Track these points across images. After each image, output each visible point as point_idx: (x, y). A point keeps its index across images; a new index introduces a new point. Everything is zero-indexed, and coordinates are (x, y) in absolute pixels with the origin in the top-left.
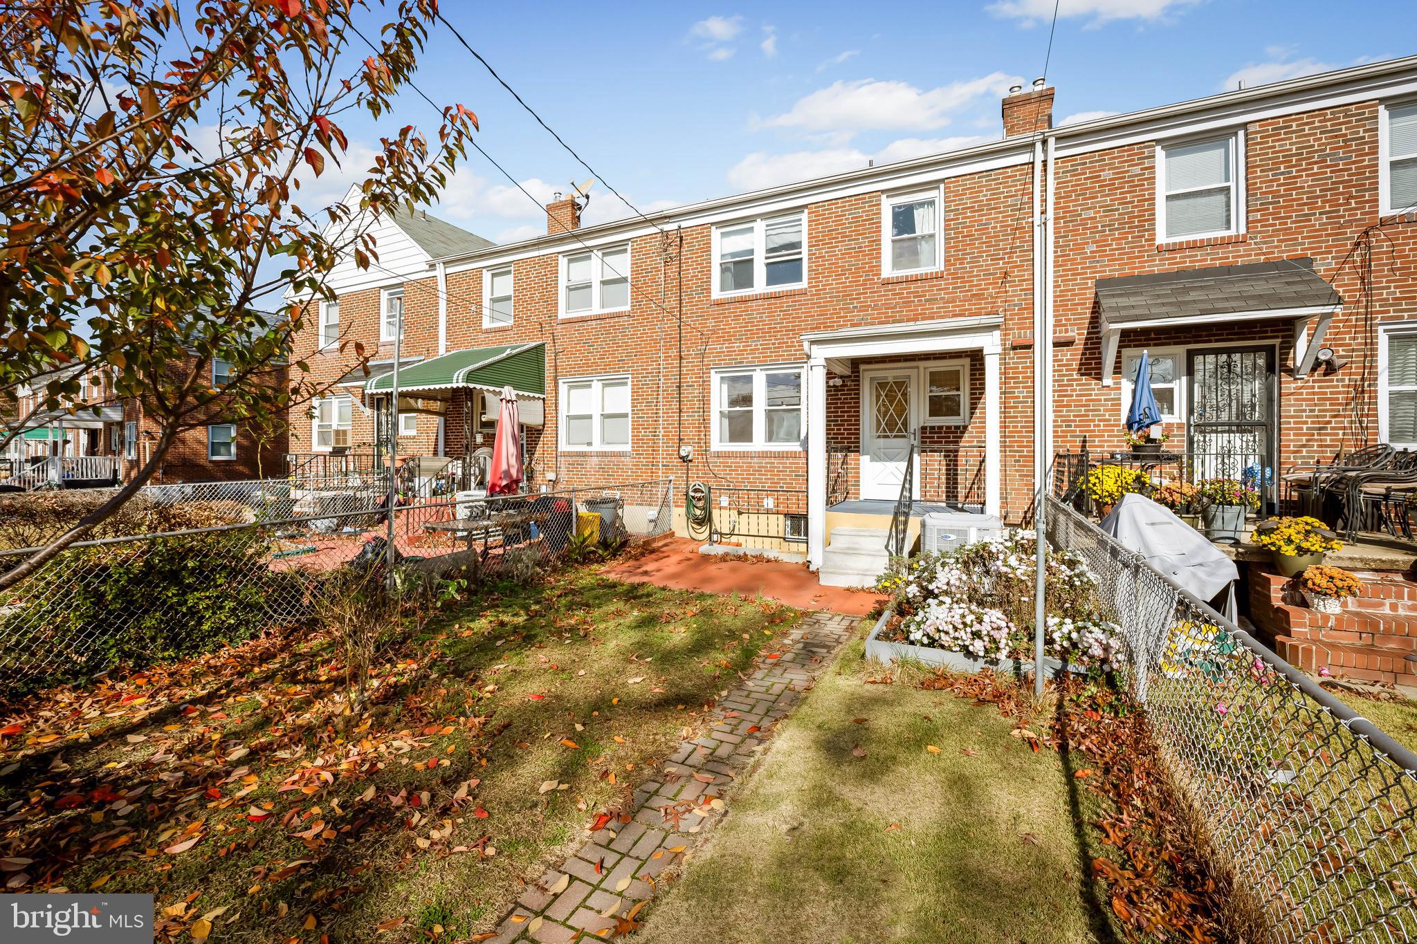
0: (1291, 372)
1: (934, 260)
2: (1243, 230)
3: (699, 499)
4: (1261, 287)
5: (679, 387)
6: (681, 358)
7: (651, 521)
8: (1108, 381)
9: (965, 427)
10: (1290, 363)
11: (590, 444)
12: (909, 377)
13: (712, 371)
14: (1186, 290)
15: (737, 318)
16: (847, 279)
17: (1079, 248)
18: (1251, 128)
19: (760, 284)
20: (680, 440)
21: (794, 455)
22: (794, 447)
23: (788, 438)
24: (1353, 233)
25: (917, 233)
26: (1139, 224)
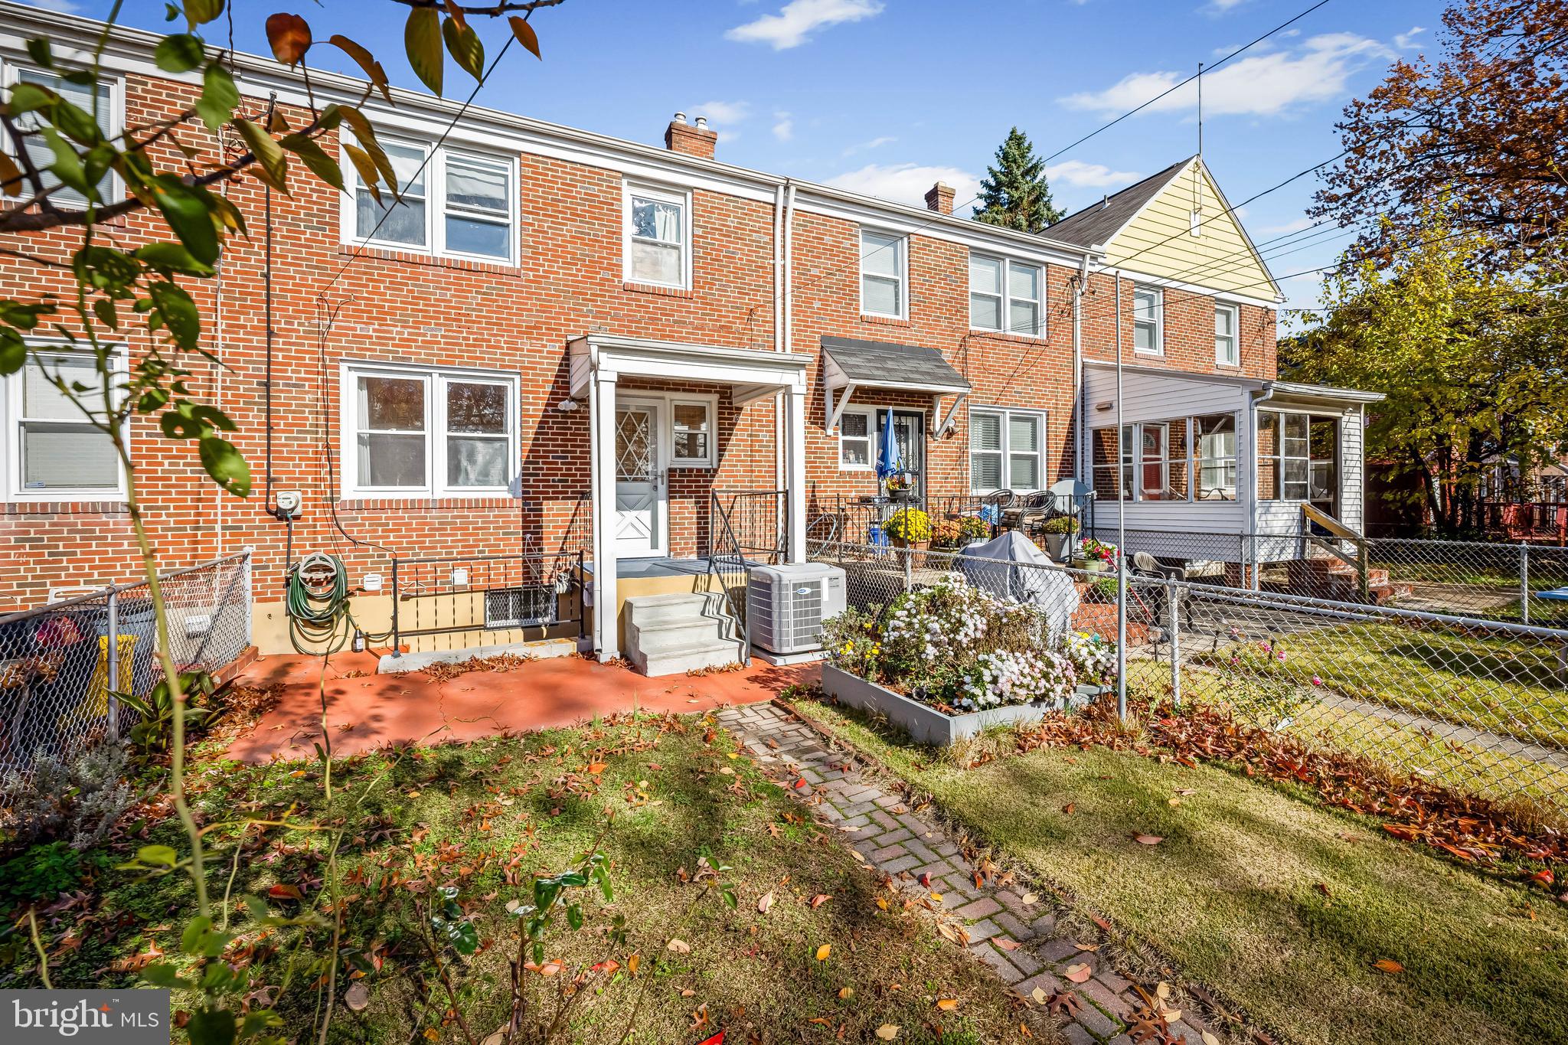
0: (931, 434)
2: (907, 319)
3: (318, 583)
4: (924, 366)
5: (267, 385)
6: (270, 333)
8: (830, 432)
10: (931, 428)
12: (654, 409)
13: (344, 367)
14: (884, 359)
15: (395, 286)
16: (578, 272)
17: (809, 301)
18: (913, 238)
19: (436, 244)
20: (269, 480)
21: (502, 504)
22: (501, 493)
23: (484, 478)
24: (958, 336)
25: (659, 239)
26: (849, 292)
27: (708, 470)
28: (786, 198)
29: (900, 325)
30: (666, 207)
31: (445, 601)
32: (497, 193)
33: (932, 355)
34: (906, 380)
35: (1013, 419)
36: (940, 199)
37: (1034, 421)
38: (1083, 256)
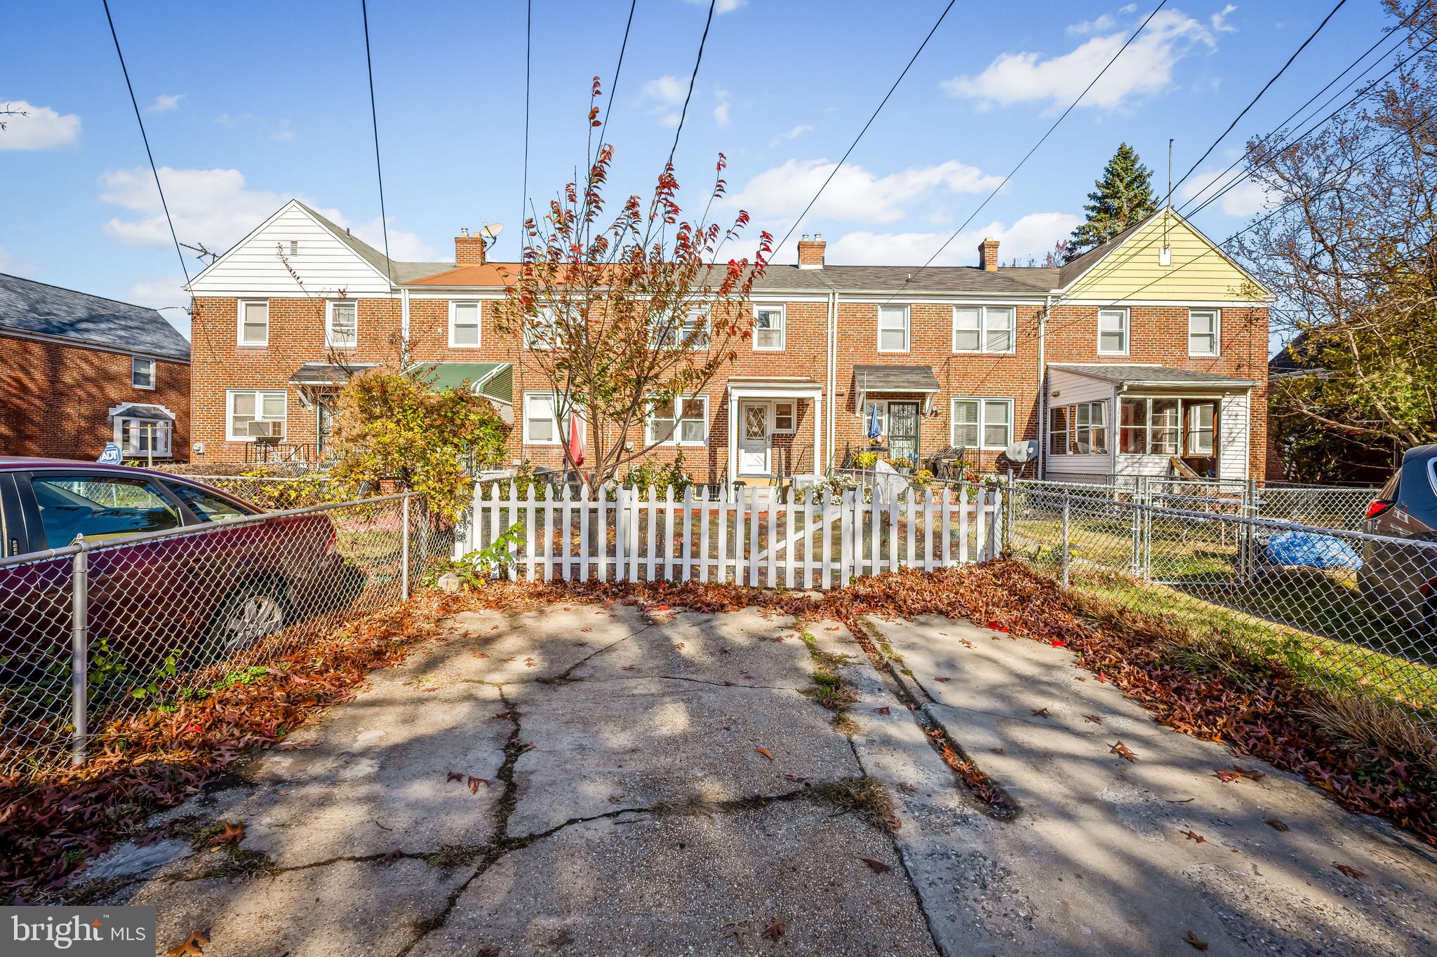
0: (924, 414)
1: (778, 345)
2: (909, 351)
4: (914, 378)
8: (858, 415)
9: (795, 435)
10: (924, 411)
12: (766, 409)
14: (888, 375)
16: (733, 348)
17: (847, 349)
18: (913, 306)
19: (680, 344)
21: (701, 449)
22: (701, 444)
23: (695, 438)
24: (944, 358)
25: (771, 328)
26: (871, 341)
27: (791, 435)
28: (834, 298)
29: (903, 355)
30: (774, 312)
33: (926, 370)
34: (896, 387)
35: (987, 403)
36: (986, 250)
37: (1006, 404)
38: (1046, 297)
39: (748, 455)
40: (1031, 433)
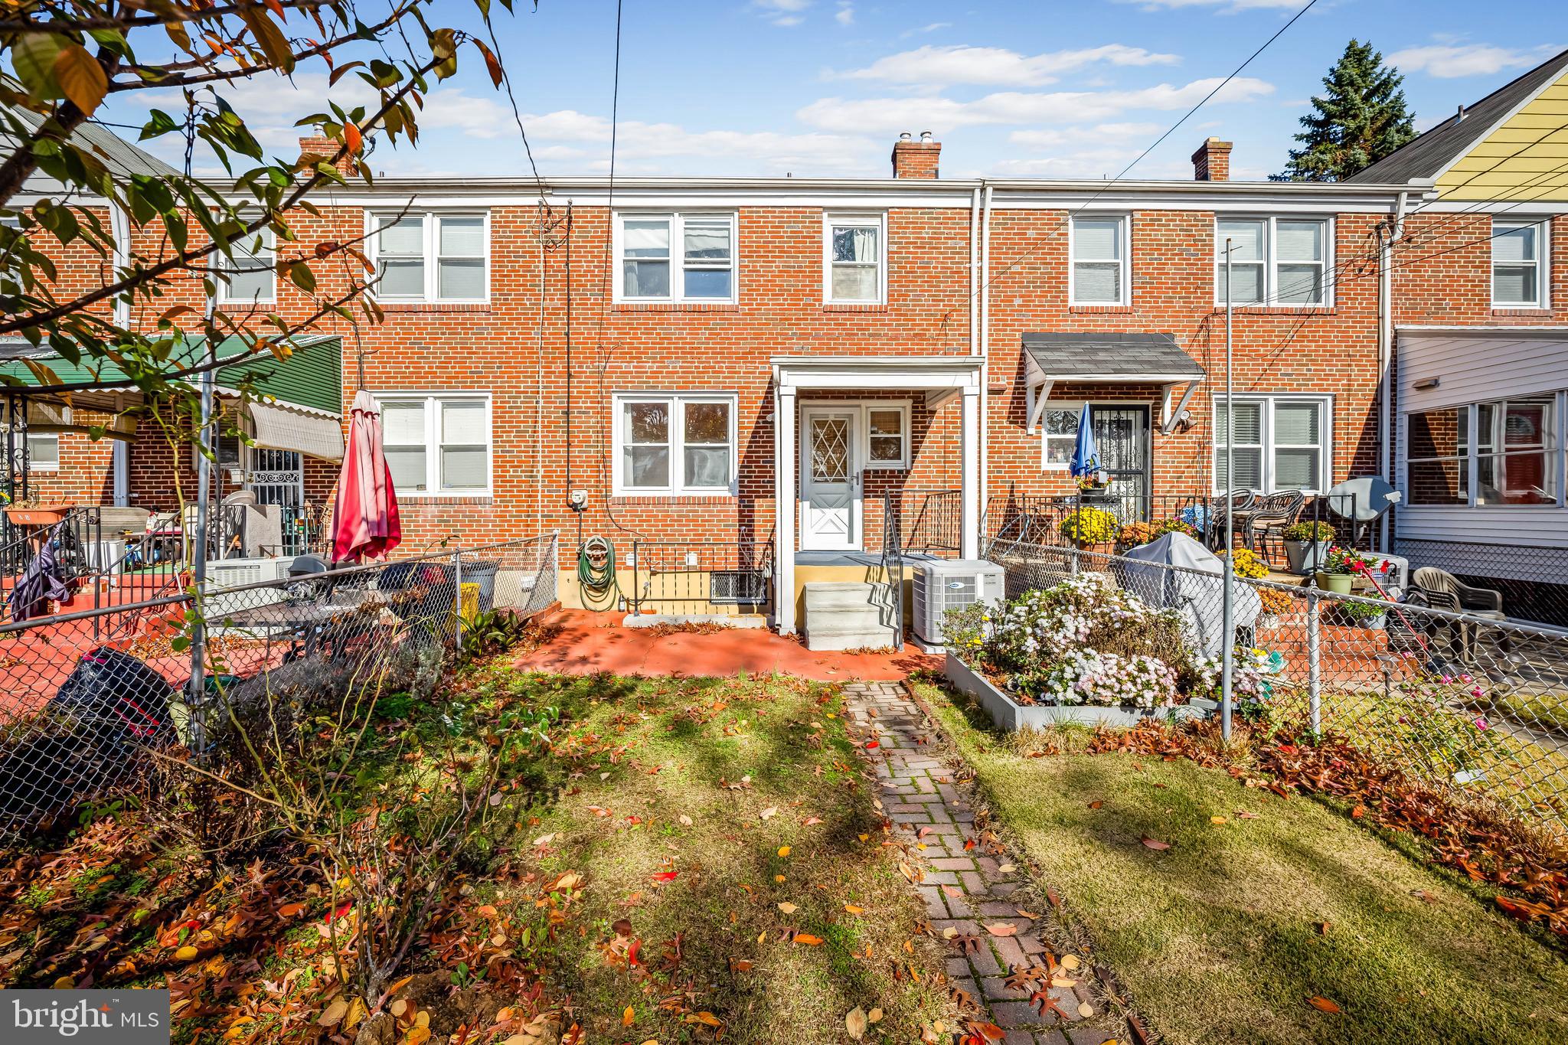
0: (1159, 428)
1: (872, 292)
2: (1129, 304)
3: (597, 559)
4: (1147, 355)
5: (568, 413)
6: (570, 376)
7: (527, 590)
8: (1031, 430)
9: (908, 472)
10: (1159, 421)
11: (421, 487)
12: (851, 416)
13: (614, 396)
14: (1095, 351)
15: (648, 331)
16: (785, 301)
17: (1009, 300)
18: (1137, 215)
19: (677, 294)
20: (569, 482)
21: (723, 501)
22: (722, 492)
23: (713, 481)
24: (1198, 317)
25: (858, 261)
26: (1057, 282)
27: (900, 472)
28: (983, 200)
29: (1119, 312)
30: (863, 231)
31: (682, 578)
32: (721, 244)
33: (1163, 341)
34: (1116, 371)
35: (1278, 407)
36: (1211, 157)
37: (1314, 408)
38: (1397, 195)
39: (817, 512)
40: (1366, 462)
